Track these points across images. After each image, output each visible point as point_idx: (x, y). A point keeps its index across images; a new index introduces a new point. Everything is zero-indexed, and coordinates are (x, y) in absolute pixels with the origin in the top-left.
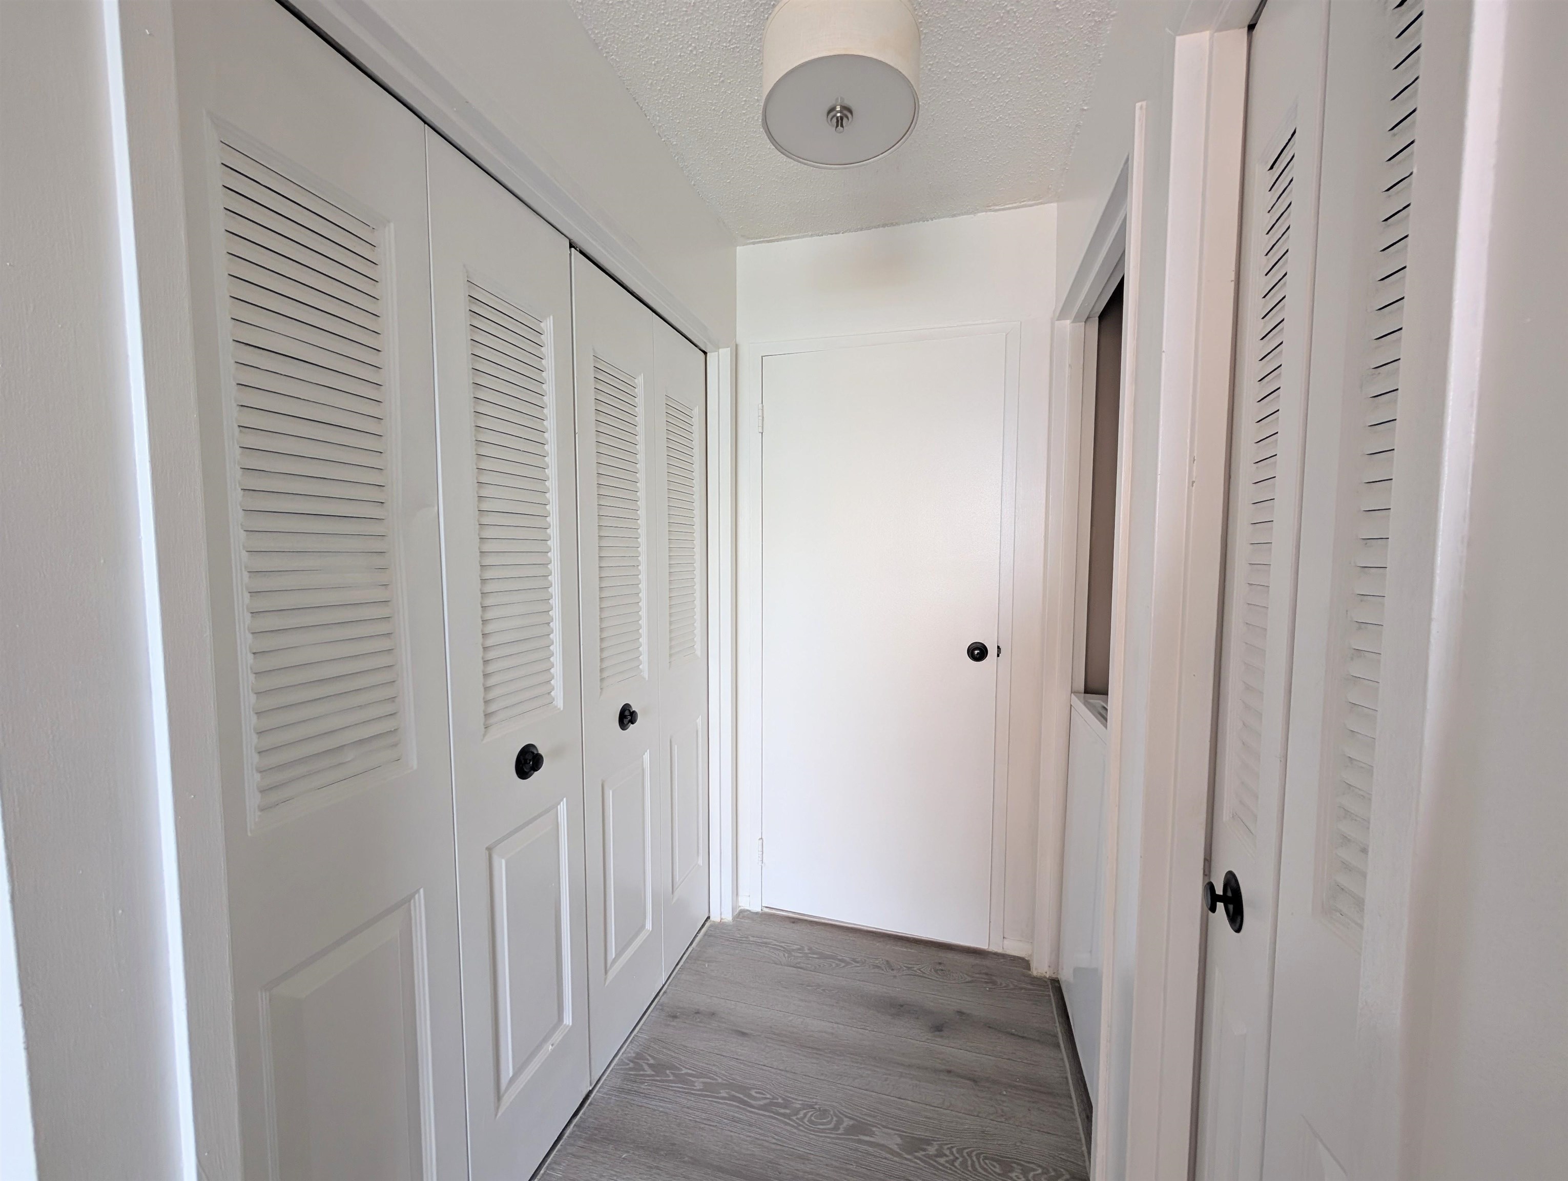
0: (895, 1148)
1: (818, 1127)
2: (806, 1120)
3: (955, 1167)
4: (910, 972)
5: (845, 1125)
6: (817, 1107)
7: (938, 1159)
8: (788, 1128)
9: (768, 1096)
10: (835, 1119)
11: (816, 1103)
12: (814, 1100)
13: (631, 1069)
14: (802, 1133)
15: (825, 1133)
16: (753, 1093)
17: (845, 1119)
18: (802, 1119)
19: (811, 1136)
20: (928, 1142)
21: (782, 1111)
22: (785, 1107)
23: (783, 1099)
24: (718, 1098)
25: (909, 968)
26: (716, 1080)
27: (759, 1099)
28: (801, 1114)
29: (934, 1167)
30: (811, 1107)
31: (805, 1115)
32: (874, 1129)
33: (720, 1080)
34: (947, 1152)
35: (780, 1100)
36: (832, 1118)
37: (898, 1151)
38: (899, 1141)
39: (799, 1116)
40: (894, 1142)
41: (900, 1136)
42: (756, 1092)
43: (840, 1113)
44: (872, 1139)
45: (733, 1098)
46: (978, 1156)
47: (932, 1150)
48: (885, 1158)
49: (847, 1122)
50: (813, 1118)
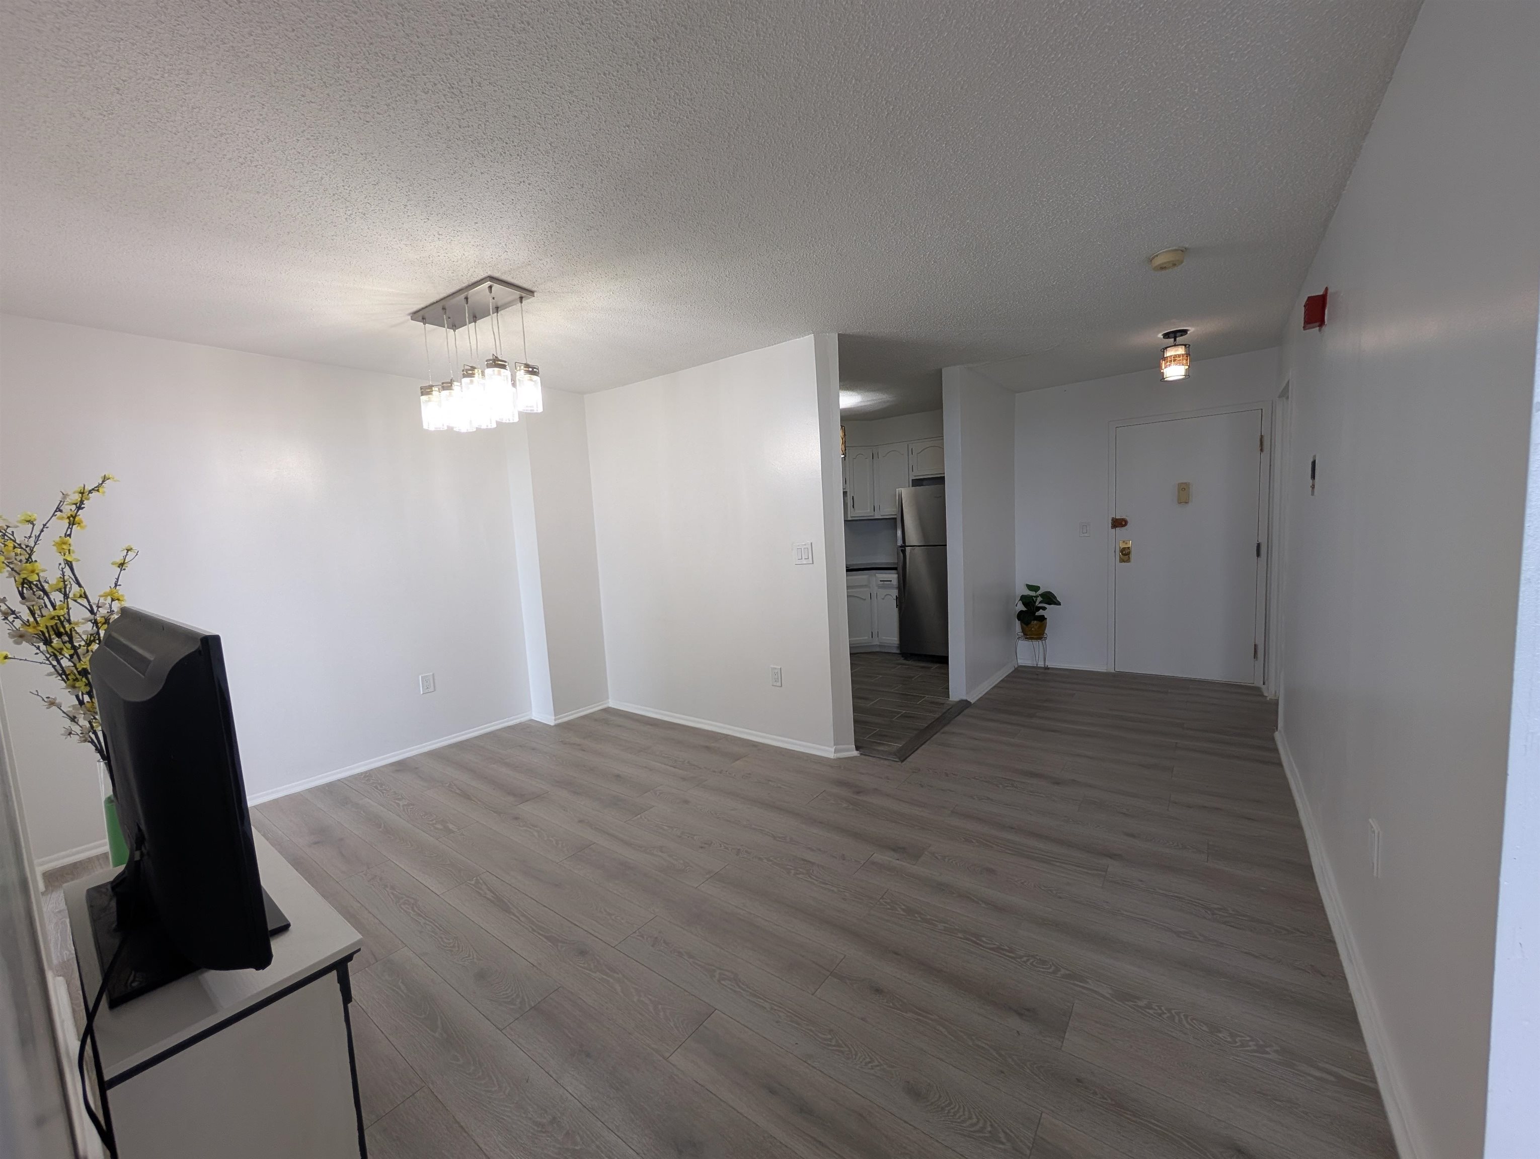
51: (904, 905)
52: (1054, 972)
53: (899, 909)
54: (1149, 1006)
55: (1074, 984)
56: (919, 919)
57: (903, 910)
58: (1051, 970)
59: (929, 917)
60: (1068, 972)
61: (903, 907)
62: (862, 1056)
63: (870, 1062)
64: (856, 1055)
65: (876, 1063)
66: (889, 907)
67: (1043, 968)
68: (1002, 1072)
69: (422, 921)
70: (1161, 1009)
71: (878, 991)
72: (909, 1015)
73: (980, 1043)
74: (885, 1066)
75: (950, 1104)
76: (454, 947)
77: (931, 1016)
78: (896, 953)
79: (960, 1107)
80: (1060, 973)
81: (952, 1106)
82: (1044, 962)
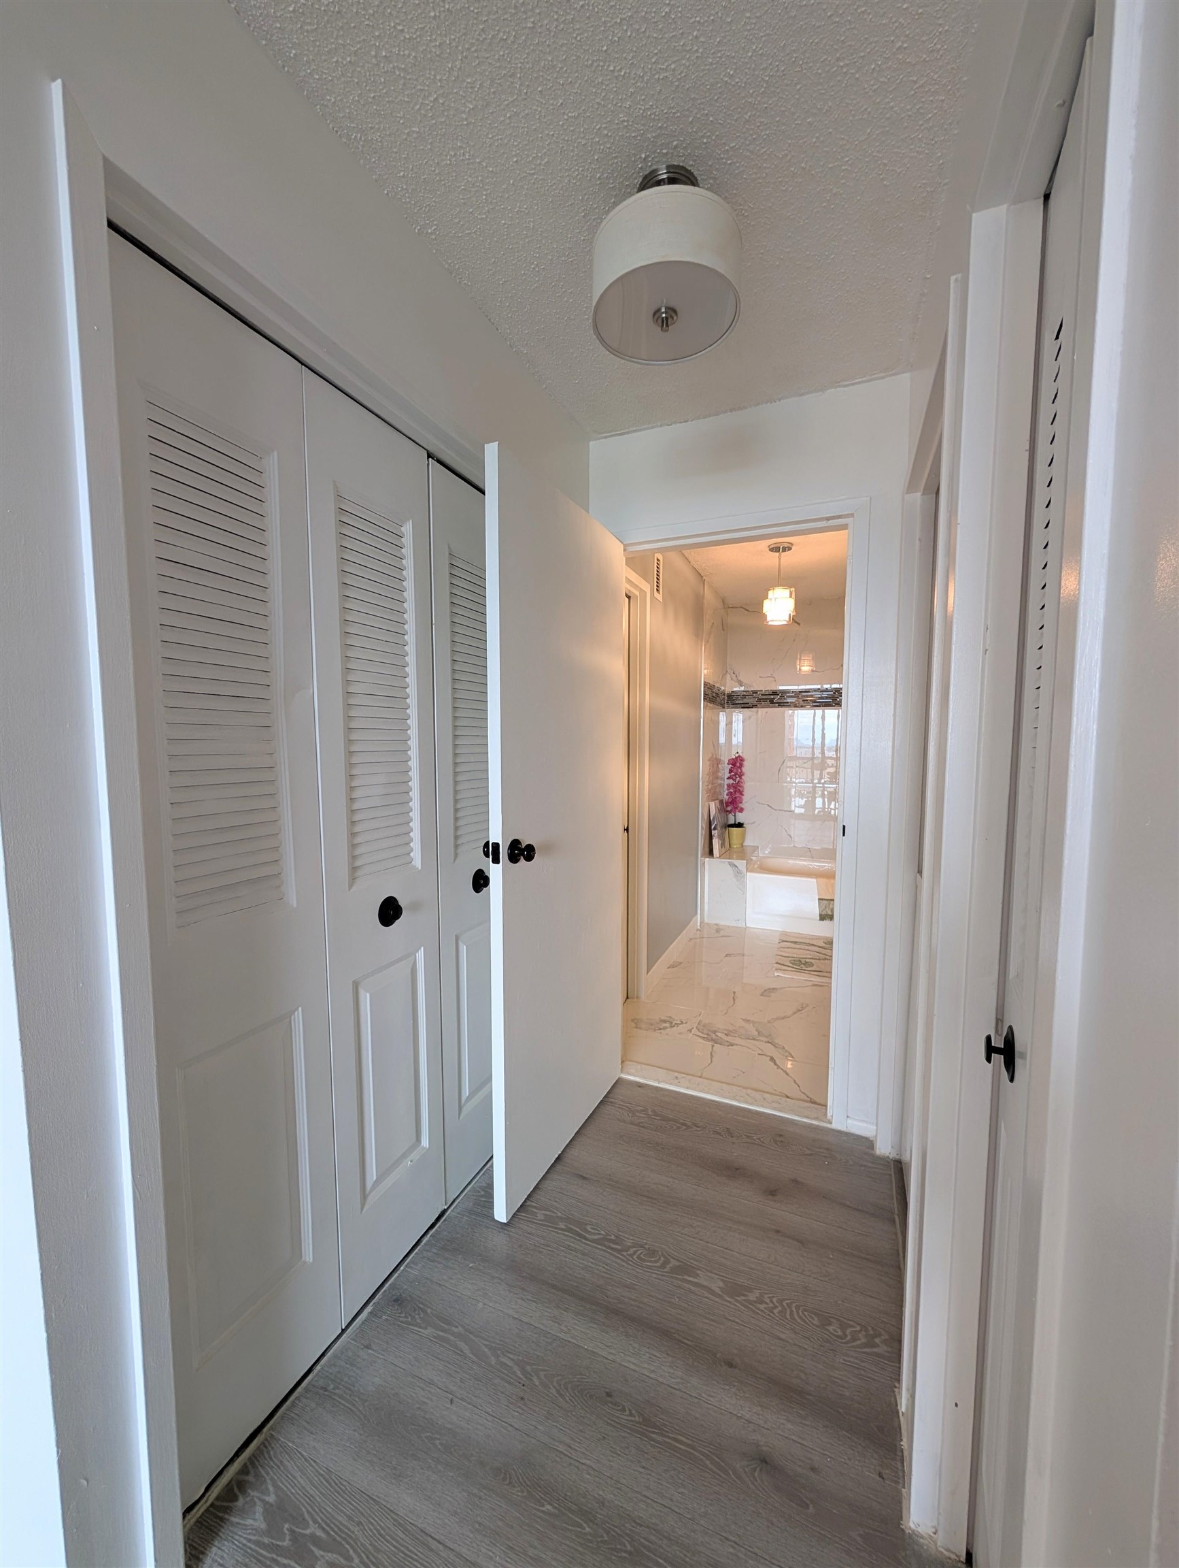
0: (718, 1291)
1: (647, 1264)
2: (635, 1257)
3: (774, 1314)
4: (748, 1140)
5: (671, 1265)
6: (647, 1247)
7: (758, 1305)
8: (618, 1261)
9: (603, 1232)
10: (662, 1259)
11: (646, 1244)
12: (645, 1241)
13: (482, 1196)
14: (630, 1267)
15: (651, 1269)
16: (589, 1228)
17: (672, 1260)
18: (631, 1256)
19: (639, 1270)
20: (750, 1290)
21: (614, 1246)
22: (616, 1244)
23: (616, 1237)
24: (556, 1228)
25: (748, 1137)
26: (556, 1213)
27: (595, 1234)
28: (632, 1251)
29: (753, 1311)
30: (642, 1246)
31: (635, 1252)
32: (698, 1272)
33: (560, 1214)
34: (768, 1301)
35: (613, 1237)
36: (660, 1259)
37: (720, 1293)
38: (721, 1284)
39: (629, 1253)
40: (716, 1286)
41: (722, 1280)
42: (591, 1228)
43: (669, 1255)
44: (695, 1280)
45: (570, 1230)
46: (798, 1308)
47: (752, 1297)
48: (707, 1298)
49: (673, 1263)
50: (642, 1256)
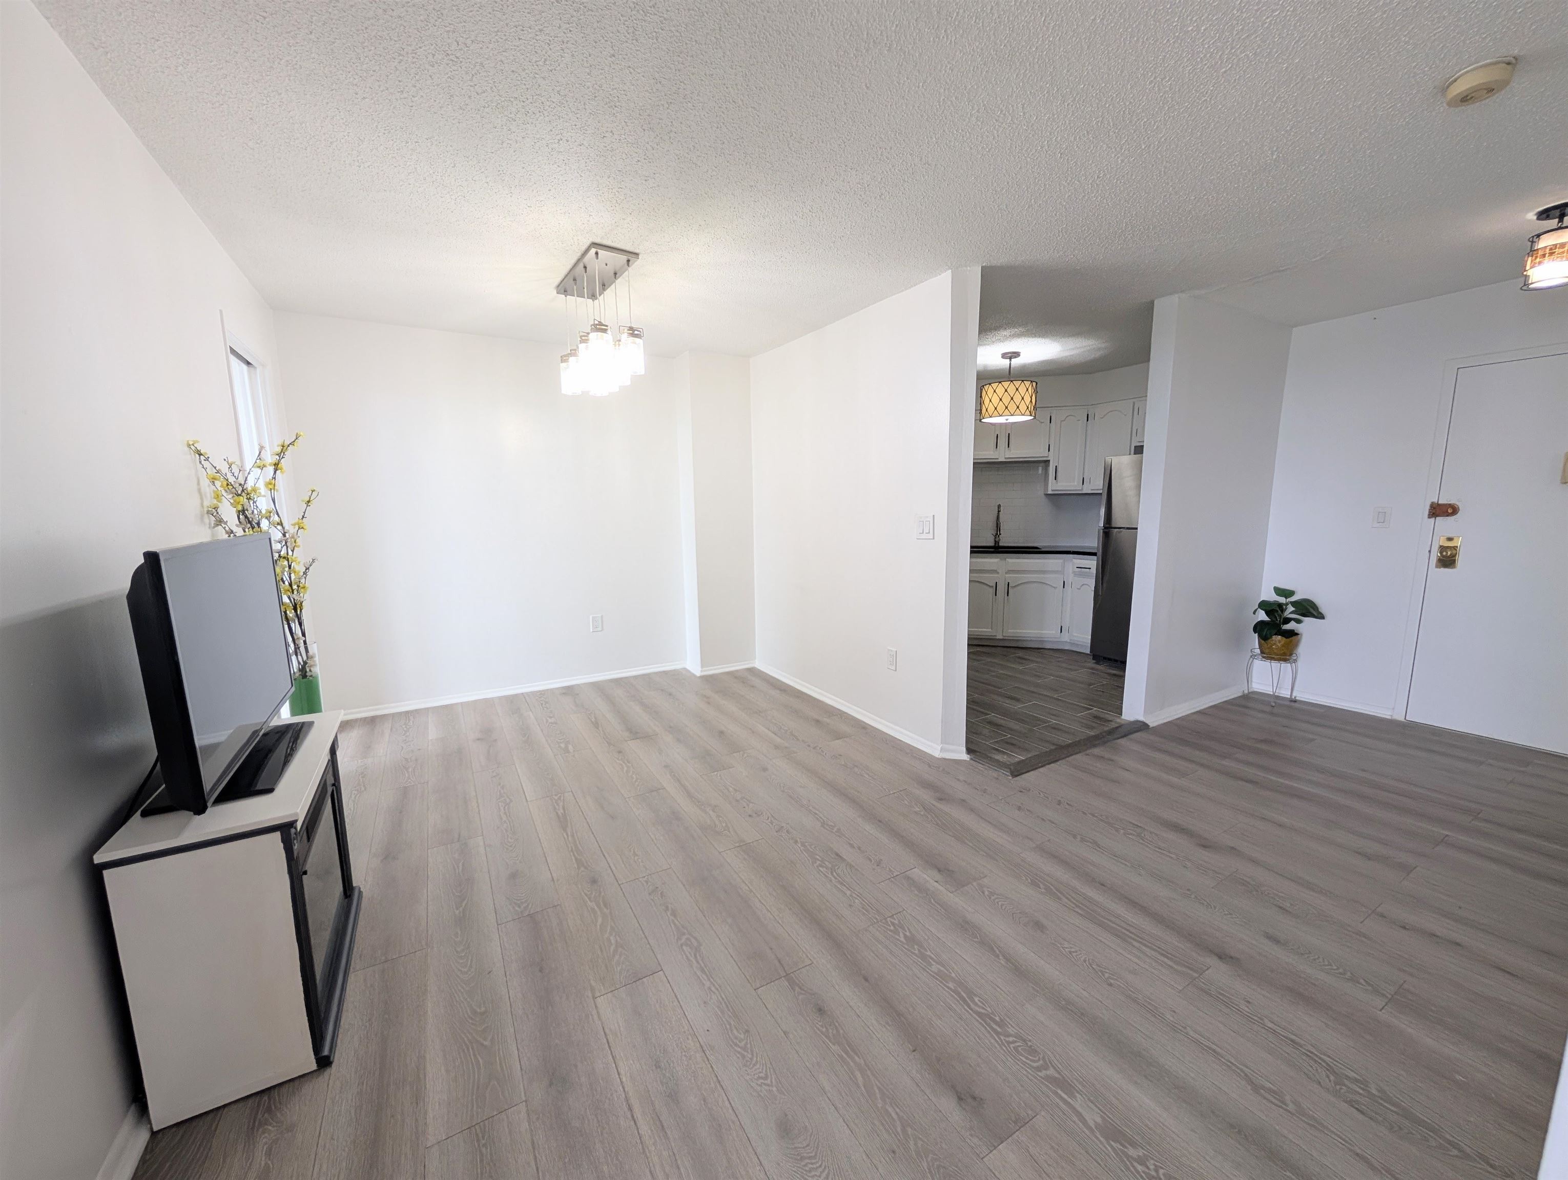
51: (910, 932)
52: (1039, 1069)
53: (901, 934)
54: (1142, 1161)
55: (1056, 1093)
56: (917, 952)
57: (905, 936)
58: (1035, 1065)
59: (929, 953)
60: (1057, 1075)
61: (908, 934)
62: (759, 1069)
63: (762, 1078)
64: (754, 1065)
65: (768, 1082)
66: (892, 928)
67: (1027, 1058)
68: (894, 1152)
69: (504, 818)
70: (1157, 1171)
71: (821, 1011)
72: (835, 1048)
73: (890, 1109)
74: (774, 1089)
75: (814, 1157)
76: (511, 846)
77: (856, 1058)
78: (866, 980)
79: (820, 1166)
80: (1044, 1072)
81: (813, 1161)
82: (1033, 1051)
